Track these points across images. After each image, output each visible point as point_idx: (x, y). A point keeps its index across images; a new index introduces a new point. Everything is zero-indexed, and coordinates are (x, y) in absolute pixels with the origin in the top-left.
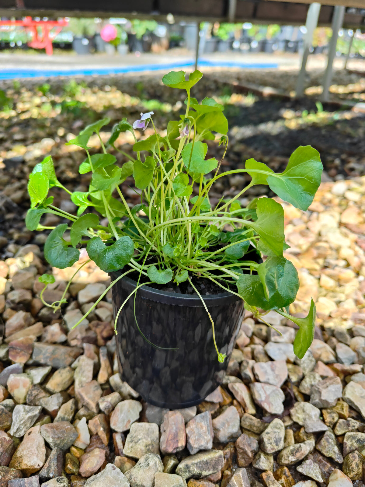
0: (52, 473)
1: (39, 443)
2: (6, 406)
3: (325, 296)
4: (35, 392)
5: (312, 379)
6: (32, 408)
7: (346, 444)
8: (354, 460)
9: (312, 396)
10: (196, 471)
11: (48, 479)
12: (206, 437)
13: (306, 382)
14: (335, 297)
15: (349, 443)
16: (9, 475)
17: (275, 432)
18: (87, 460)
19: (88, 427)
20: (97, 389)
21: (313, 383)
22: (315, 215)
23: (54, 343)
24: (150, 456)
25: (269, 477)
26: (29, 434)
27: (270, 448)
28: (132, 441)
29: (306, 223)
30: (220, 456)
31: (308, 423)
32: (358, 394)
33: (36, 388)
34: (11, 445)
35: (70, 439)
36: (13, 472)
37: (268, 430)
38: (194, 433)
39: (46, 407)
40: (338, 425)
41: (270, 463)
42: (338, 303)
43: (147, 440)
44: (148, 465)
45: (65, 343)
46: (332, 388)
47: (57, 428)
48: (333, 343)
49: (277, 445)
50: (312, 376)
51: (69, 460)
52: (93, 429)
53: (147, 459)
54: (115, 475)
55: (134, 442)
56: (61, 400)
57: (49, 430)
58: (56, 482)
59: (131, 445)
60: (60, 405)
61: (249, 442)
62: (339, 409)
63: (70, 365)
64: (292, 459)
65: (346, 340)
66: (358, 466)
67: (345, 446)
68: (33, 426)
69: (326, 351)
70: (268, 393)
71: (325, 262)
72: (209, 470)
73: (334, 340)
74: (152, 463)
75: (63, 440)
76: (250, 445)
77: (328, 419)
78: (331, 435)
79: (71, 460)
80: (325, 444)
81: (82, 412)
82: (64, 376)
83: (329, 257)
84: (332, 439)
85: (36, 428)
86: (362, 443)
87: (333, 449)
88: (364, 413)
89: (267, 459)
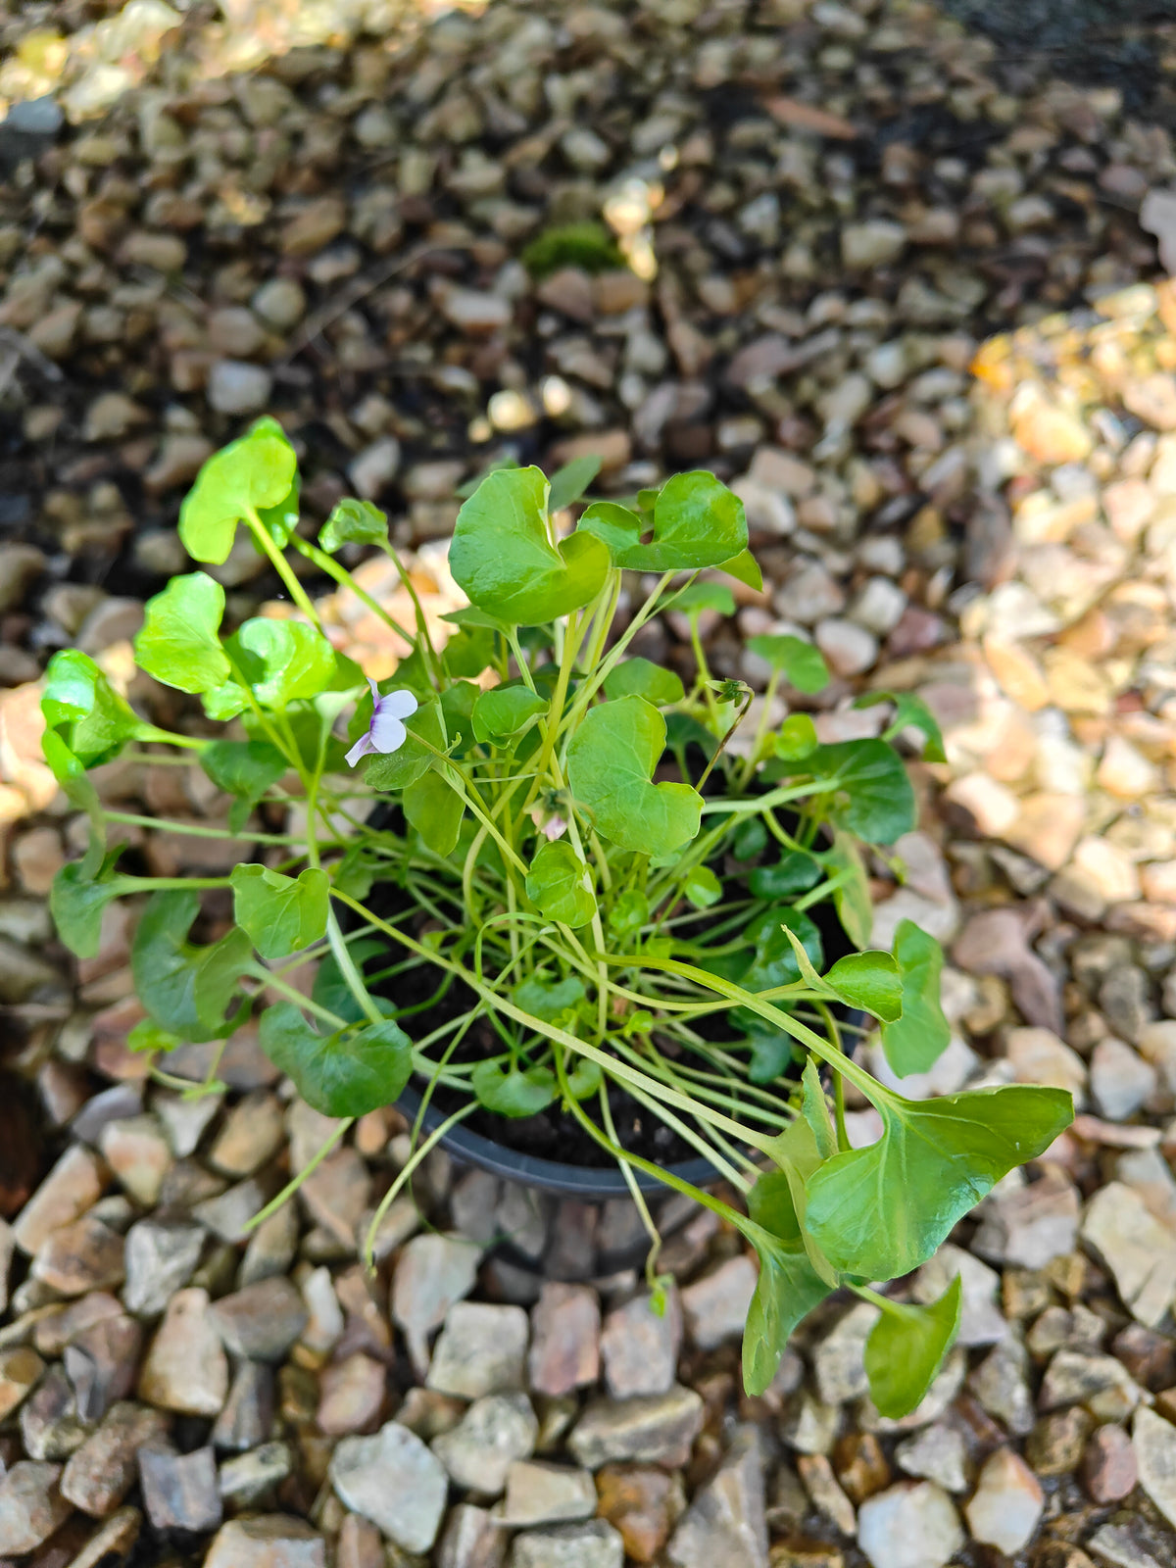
0: (245, 1439)
1: (207, 1348)
2: (107, 1222)
3: (1104, 831)
4: (181, 1183)
6: (178, 1242)
7: (1048, 1387)
8: (1061, 1438)
11: (237, 1452)
12: (653, 1367)
14: (1135, 843)
15: (1058, 1387)
16: (138, 1432)
17: (852, 1349)
18: (336, 1397)
19: (336, 1295)
20: (356, 1179)
22: (1143, 446)
24: (500, 1410)
26: (180, 1310)
27: (833, 1388)
28: (451, 1358)
29: (1103, 483)
30: (692, 1412)
32: (1122, 1229)
33: (184, 1167)
34: (131, 1344)
35: (290, 1330)
36: (148, 1424)
37: (836, 1340)
38: (621, 1353)
39: (218, 1229)
40: (1039, 1325)
41: (826, 1430)
42: (1144, 865)
43: (495, 1353)
44: (492, 1441)
46: (1045, 1227)
47: (249, 1309)
48: (1088, 1031)
49: (851, 1383)
51: (289, 1393)
52: (349, 1302)
53: (490, 1419)
54: (408, 1459)
55: (458, 1358)
56: (258, 1200)
57: (229, 1320)
58: (258, 1465)
59: (449, 1368)
62: (1056, 1272)
63: (273, 1087)
65: (1134, 1025)
67: (1044, 1391)
68: (188, 1285)
69: (1060, 1070)
71: (1134, 673)
72: (657, 1447)
73: (1095, 1024)
74: (503, 1437)
75: (269, 1340)
76: (777, 1379)
78: (1015, 1349)
79: (296, 1387)
80: (990, 1375)
82: (260, 1129)
83: (1158, 655)
84: (1014, 1361)
85: (196, 1299)
86: (1096, 1386)
87: (1010, 1393)
88: (1126, 1290)
89: (821, 1419)
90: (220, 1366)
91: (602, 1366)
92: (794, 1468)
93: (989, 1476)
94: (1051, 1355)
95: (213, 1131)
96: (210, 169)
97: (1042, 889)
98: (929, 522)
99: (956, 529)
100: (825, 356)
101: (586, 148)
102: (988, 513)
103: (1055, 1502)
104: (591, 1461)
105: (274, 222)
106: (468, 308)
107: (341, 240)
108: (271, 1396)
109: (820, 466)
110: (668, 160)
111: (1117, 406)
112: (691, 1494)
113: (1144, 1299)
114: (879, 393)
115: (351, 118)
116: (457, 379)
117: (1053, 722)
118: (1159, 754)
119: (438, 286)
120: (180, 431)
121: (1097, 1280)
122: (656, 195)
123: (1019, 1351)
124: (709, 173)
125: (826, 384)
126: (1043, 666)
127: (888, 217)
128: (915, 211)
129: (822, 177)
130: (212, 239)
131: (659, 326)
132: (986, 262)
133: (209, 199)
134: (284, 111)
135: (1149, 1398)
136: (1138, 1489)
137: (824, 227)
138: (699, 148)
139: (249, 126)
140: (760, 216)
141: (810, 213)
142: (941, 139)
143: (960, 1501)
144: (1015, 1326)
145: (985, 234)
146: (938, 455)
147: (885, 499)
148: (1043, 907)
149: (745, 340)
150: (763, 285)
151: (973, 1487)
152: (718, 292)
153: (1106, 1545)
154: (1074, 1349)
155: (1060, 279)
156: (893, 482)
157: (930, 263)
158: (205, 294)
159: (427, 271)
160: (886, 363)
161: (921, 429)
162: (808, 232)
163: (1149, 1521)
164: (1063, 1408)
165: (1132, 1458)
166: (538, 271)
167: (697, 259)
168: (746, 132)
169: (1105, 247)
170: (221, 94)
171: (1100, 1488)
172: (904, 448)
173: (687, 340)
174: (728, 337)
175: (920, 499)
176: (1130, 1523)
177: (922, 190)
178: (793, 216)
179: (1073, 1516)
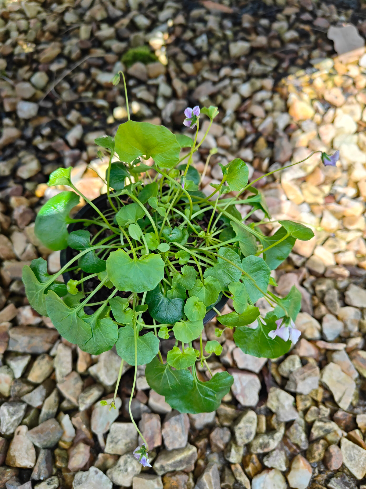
0: (43, 476)
1: (28, 446)
3: (324, 243)
4: (17, 388)
5: (291, 365)
6: (16, 410)
7: (313, 434)
8: (317, 450)
9: (289, 382)
10: (170, 469)
11: (40, 481)
12: (180, 439)
13: (285, 365)
14: (334, 246)
15: (315, 433)
16: (5, 477)
17: (246, 427)
18: (73, 459)
19: (72, 423)
20: (77, 382)
21: (292, 369)
22: (331, 112)
23: (30, 326)
24: (129, 460)
25: (237, 469)
26: (18, 433)
27: (241, 441)
28: (112, 442)
29: (318, 125)
30: (194, 453)
31: (281, 412)
32: (334, 378)
33: (18, 383)
34: (3, 446)
35: (57, 437)
36: (9, 473)
37: (241, 425)
38: (168, 436)
39: (30, 403)
40: (309, 412)
41: (240, 455)
42: (336, 254)
43: (126, 439)
44: (126, 470)
45: (41, 326)
46: (309, 381)
47: (42, 431)
48: (321, 312)
49: (248, 438)
50: (291, 362)
51: (57, 458)
52: (77, 425)
53: (126, 463)
54: (98, 479)
55: (114, 442)
56: (44, 392)
57: (34, 436)
58: (47, 485)
59: (111, 446)
60: (44, 398)
61: (222, 436)
62: (313, 394)
63: (48, 352)
64: (260, 451)
65: (336, 310)
66: (320, 455)
67: (311, 435)
68: (21, 424)
69: (312, 327)
70: (244, 384)
71: (331, 189)
72: (182, 466)
73: (323, 309)
74: (130, 469)
75: (50, 441)
76: (222, 439)
77: (301, 406)
78: (301, 422)
79: (60, 456)
80: (293, 431)
81: (65, 404)
82: (44, 368)
83: (337, 183)
84: (300, 426)
85: (24, 428)
86: (328, 432)
87: (300, 436)
88: (336, 399)
89: (237, 451)
90: (33, 451)
91: (163, 440)
92: (230, 468)
93: (294, 465)
94: (313, 422)
95: (27, 369)
96: (14, 34)
97: (304, 264)
98: (262, 142)
99: (271, 144)
100: (225, 87)
101: (142, 21)
102: (281, 137)
103: (317, 471)
104: (161, 473)
105: (37, 52)
106: (104, 78)
107: (60, 56)
108: (52, 459)
109: (224, 125)
110: (170, 23)
111: (322, 99)
112: (195, 480)
113: (342, 401)
114: (244, 99)
115: (63, 14)
116: (101, 103)
117: (305, 207)
118: (340, 216)
119: (94, 71)
120: (8, 126)
121: (327, 395)
122: (166, 36)
123: (303, 422)
124: (184, 27)
125: (226, 97)
126: (301, 189)
127: (244, 39)
128: (253, 36)
129: (222, 27)
130: (15, 58)
131: (169, 81)
132: (277, 53)
133: (15, 45)
134: (39, 12)
135: (345, 434)
136: (343, 465)
137: (224, 43)
138: (180, 19)
139: (27, 19)
140: (202, 41)
141: (218, 39)
142: (261, 12)
143: (285, 474)
144: (301, 413)
145: (277, 43)
146: (264, 119)
147: (247, 135)
148: (304, 271)
149: (198, 84)
150: (204, 64)
151: (289, 469)
152: (188, 68)
153: (333, 485)
154: (320, 420)
155: (301, 57)
156: (249, 129)
157: (259, 54)
158: (14, 78)
159: (90, 66)
160: (245, 89)
161: (258, 111)
162: (218, 46)
163: (347, 475)
164: (317, 440)
165: (341, 455)
166: (127, 64)
167: (181, 57)
168: (196, 13)
169: (316, 46)
170: (17, 8)
171: (331, 466)
172: (253, 117)
173: (178, 84)
174: (193, 83)
175: (258, 134)
176: (341, 476)
177: (255, 30)
178: (213, 40)
179: (322, 475)
